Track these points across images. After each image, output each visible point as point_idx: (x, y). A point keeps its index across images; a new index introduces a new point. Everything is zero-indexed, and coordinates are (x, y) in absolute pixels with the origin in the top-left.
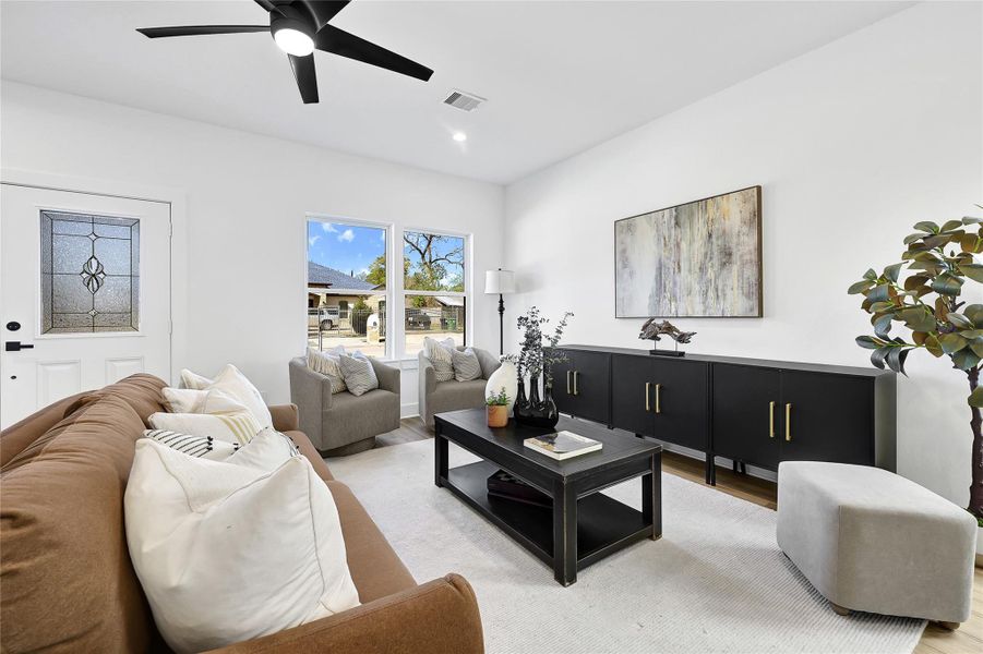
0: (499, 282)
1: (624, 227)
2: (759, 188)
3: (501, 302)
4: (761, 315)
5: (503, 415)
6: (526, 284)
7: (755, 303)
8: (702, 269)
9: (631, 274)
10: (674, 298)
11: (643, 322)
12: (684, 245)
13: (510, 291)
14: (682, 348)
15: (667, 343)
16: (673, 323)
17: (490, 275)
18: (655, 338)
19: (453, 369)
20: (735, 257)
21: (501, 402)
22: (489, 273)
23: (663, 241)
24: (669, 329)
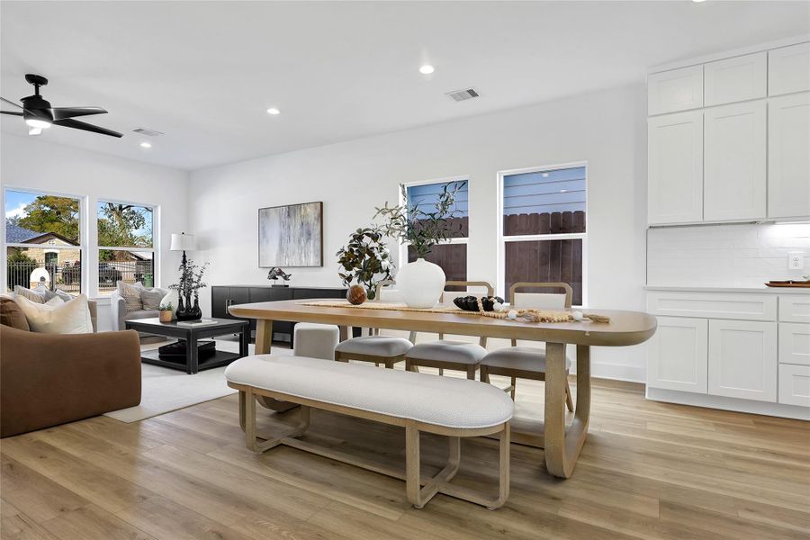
0: (182, 242)
1: (264, 213)
2: (322, 203)
3: (184, 256)
4: (322, 265)
5: (169, 315)
6: (205, 244)
7: (319, 259)
8: (299, 241)
9: (267, 241)
10: (287, 256)
11: (269, 270)
12: (291, 227)
13: (191, 249)
14: (287, 283)
15: (280, 281)
16: (283, 270)
17: (174, 237)
18: (275, 278)
19: (142, 302)
20: (312, 237)
21: (170, 309)
22: (174, 236)
23: (282, 224)
24: (280, 273)
